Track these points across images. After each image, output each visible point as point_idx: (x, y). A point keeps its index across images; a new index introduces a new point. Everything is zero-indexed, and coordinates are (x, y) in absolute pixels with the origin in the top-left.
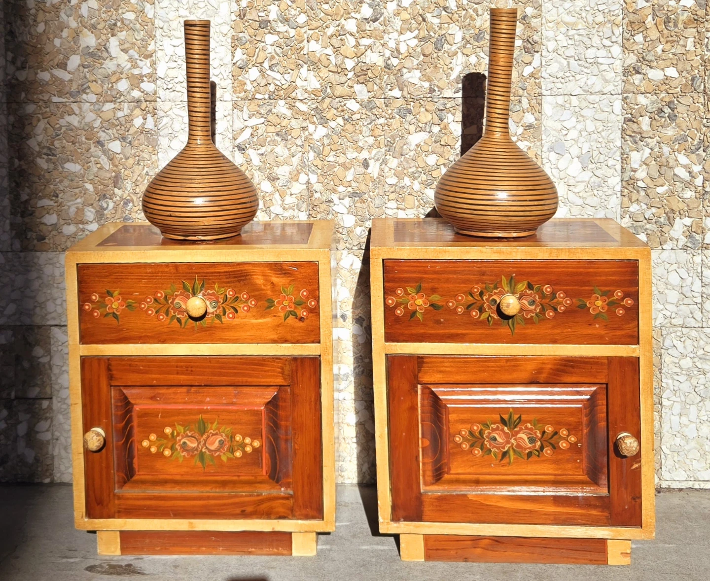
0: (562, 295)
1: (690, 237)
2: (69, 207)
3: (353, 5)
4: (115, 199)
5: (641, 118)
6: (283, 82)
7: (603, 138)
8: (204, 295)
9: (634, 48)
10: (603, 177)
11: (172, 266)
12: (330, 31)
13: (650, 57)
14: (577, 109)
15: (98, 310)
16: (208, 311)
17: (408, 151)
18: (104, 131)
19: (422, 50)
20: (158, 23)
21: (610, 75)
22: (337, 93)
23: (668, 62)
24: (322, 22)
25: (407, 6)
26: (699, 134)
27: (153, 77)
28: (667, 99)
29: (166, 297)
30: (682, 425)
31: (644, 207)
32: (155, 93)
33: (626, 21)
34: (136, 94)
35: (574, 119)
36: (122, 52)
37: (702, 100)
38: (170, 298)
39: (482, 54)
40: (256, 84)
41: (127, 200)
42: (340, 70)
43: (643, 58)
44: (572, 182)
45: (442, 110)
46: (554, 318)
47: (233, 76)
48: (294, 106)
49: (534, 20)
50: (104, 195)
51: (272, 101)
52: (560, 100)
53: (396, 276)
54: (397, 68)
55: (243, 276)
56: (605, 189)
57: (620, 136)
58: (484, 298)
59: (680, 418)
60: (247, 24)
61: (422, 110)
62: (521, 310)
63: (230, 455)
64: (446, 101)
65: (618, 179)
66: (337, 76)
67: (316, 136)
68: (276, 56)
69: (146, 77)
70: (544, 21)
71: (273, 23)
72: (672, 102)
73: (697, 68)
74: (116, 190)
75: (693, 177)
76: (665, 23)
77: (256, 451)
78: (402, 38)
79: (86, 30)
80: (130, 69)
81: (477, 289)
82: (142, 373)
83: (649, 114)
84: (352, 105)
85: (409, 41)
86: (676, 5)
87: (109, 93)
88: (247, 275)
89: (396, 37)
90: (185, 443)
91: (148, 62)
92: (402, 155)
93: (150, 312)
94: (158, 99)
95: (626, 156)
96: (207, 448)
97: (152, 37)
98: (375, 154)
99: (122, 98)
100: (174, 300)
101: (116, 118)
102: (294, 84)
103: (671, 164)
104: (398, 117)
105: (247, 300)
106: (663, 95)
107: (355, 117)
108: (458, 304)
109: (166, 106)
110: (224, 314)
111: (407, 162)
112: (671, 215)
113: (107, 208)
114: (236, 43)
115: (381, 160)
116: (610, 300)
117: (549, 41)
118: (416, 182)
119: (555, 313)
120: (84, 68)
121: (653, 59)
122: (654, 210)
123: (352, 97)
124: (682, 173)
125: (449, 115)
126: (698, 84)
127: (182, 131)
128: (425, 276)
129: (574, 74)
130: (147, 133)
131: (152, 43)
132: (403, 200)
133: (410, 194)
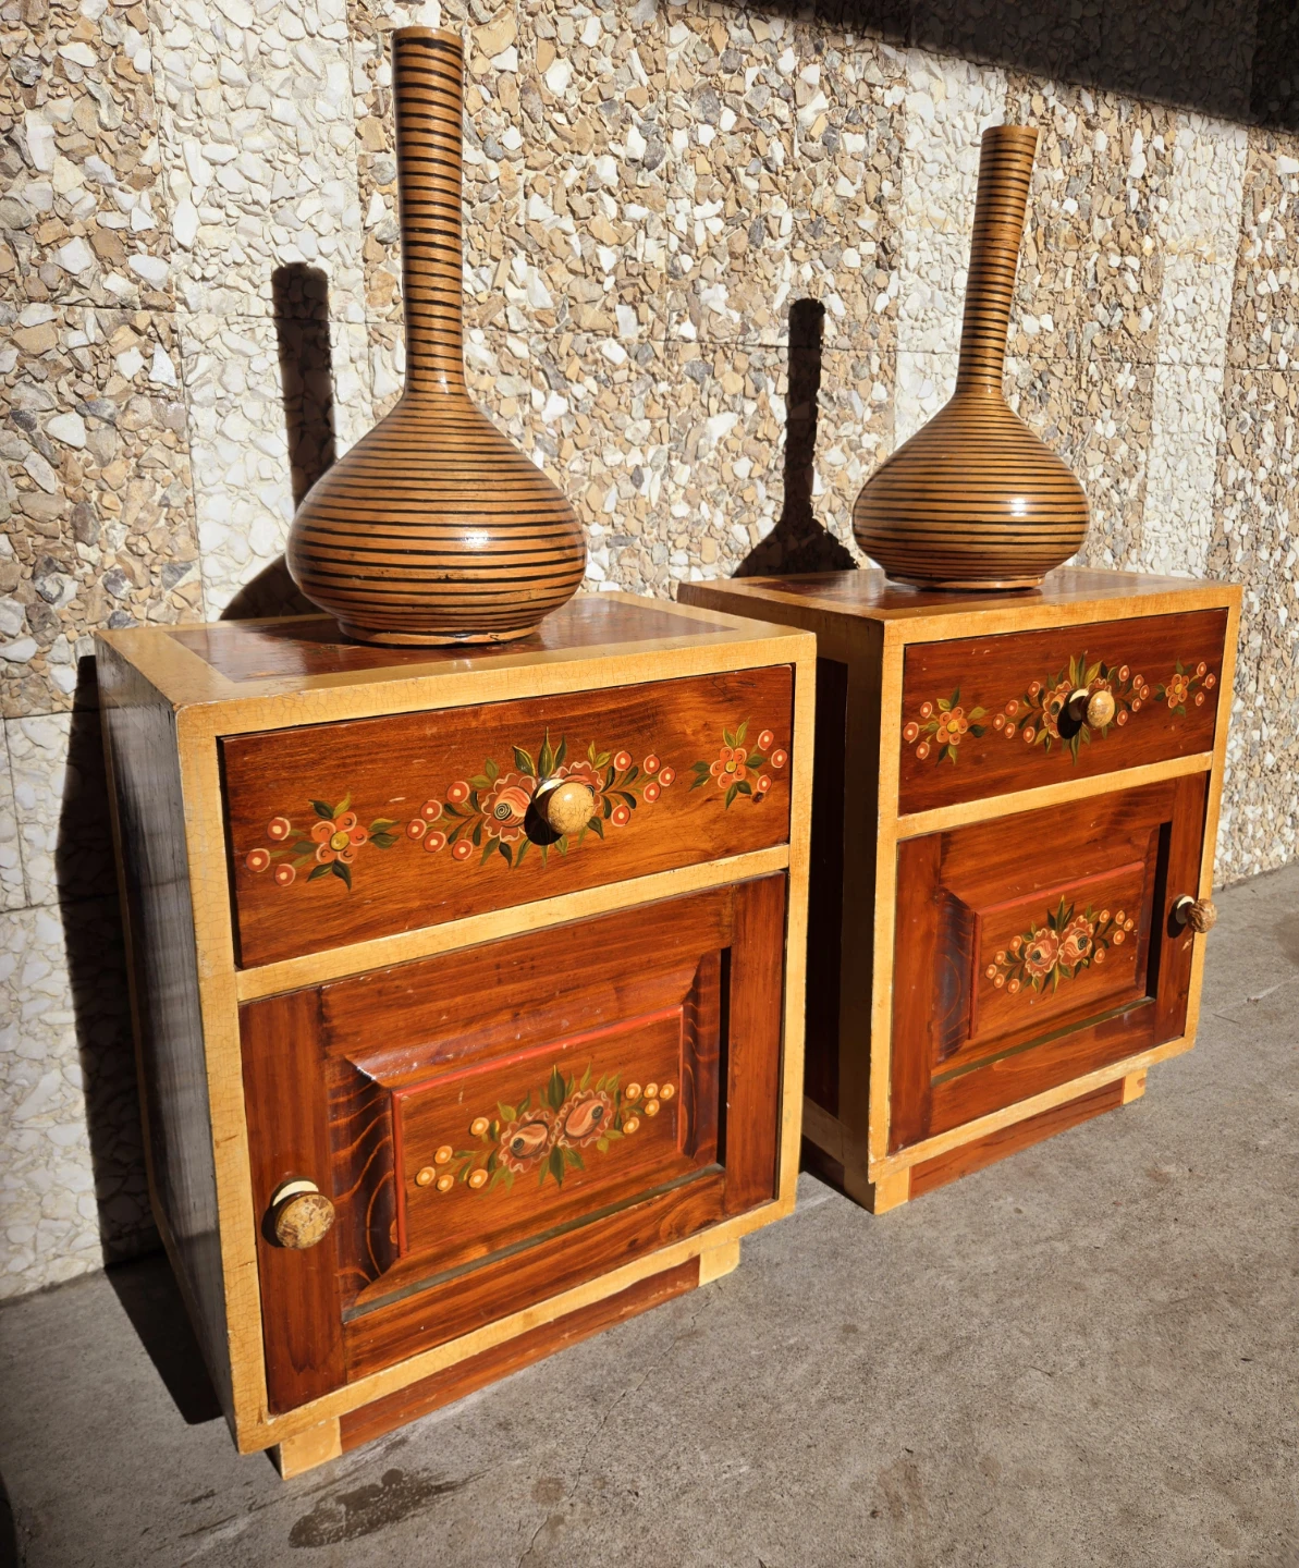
0: (1138, 682)
3: (613, 124)
4: (78, 572)
6: (480, 287)
8: (564, 775)
11: (491, 711)
12: (568, 178)
14: (939, 378)
15: (290, 862)
17: (706, 449)
18: (28, 385)
19: (730, 243)
20: (163, 88)
22: (584, 322)
24: (553, 154)
25: (707, 143)
27: (161, 241)
29: (473, 795)
32: (170, 287)
34: (117, 283)
35: (934, 396)
38: (483, 796)
39: (819, 264)
41: (116, 572)
42: (587, 271)
45: (759, 370)
46: (1126, 724)
47: (366, 261)
48: (500, 346)
49: (892, 207)
50: (49, 563)
52: (919, 360)
53: (924, 678)
54: (690, 277)
55: (649, 717)
61: (729, 367)
63: (616, 1134)
64: (765, 353)
66: (583, 282)
68: (465, 223)
69: (143, 240)
72: (1044, 372)
74: (80, 546)
77: (667, 1107)
78: (699, 212)
80: (93, 212)
81: (1035, 688)
82: (410, 1005)
84: (613, 351)
85: (707, 220)
87: (34, 275)
88: (657, 713)
90: (519, 1142)
91: (144, 197)
92: (696, 458)
93: (434, 842)
94: (179, 306)
96: (568, 1136)
97: (151, 127)
98: (652, 457)
99: (77, 294)
100: (493, 799)
101: (64, 350)
102: (500, 293)
104: (689, 379)
105: (655, 773)
107: (617, 377)
108: (1007, 720)
109: (205, 325)
110: (607, 816)
111: (704, 472)
113: (60, 595)
114: (370, 177)
115: (663, 469)
116: (1191, 681)
117: (909, 249)
118: (717, 512)
119: (1129, 715)
123: (612, 332)
125: (770, 381)
127: (248, 393)
128: (965, 672)
129: (937, 315)
130: (155, 395)
131: (153, 144)
132: (699, 548)
133: (708, 535)
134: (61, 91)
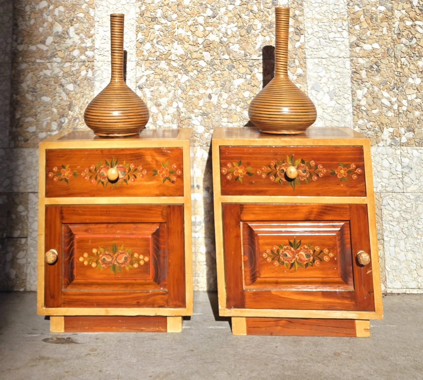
0: (321, 167)
1: (393, 139)
2: (43, 122)
3: (202, 9)
4: (69, 117)
5: (361, 71)
6: (164, 50)
7: (341, 82)
8: (117, 167)
9: (355, 33)
10: (342, 104)
11: (100, 151)
12: (189, 23)
13: (363, 38)
14: (326, 66)
15: (56, 176)
16: (120, 177)
17: (233, 89)
18: (64, 79)
19: (240, 33)
20: (96, 19)
21: (342, 47)
22: (194, 57)
23: (374, 40)
24: (185, 18)
25: (231, 9)
26: (393, 80)
27: (92, 48)
28: (375, 61)
29: (96, 169)
30: (396, 253)
31: (366, 121)
32: (93, 57)
33: (349, 18)
34: (83, 57)
35: (324, 72)
36: (76, 35)
37: (393, 61)
38: (98, 169)
39: (272, 36)
40: (149, 52)
41: (76, 118)
42: (195, 44)
43: (360, 38)
44: (325, 107)
45: (252, 66)
46: (317, 180)
47: (137, 47)
48: (170, 64)
49: (300, 17)
50: (63, 115)
51: (158, 61)
52: (316, 61)
53: (227, 156)
54: (226, 43)
55: (140, 156)
56: (344, 111)
57: (350, 81)
58: (277, 169)
59: (395, 248)
60: (144, 19)
61: (241, 66)
62: (298, 175)
63: (131, 267)
64: (254, 61)
65: (351, 105)
66: (194, 47)
67: (182, 81)
68: (160, 36)
69: (89, 48)
70: (305, 18)
71: (159, 19)
72: (377, 62)
73: (390, 43)
74: (70, 112)
75: (392, 104)
76: (370, 19)
77: (146, 264)
78: (229, 26)
79: (57, 23)
80: (80, 44)
81: (273, 164)
82: (80, 215)
83: (365, 69)
84: (202, 63)
85: (232, 28)
86: (376, 10)
87: (68, 57)
88: (142, 156)
89: (226, 26)
90: (104, 259)
91: (90, 40)
92: (230, 91)
93: (86, 178)
94: (95, 61)
95: (354, 92)
96: (117, 262)
97: (93, 26)
98: (215, 91)
99: (75, 60)
100: (100, 170)
101: (71, 71)
102: (170, 52)
103: (379, 97)
104: (227, 70)
105: (142, 171)
106: (372, 58)
107: (203, 70)
108: (262, 172)
109: (99, 64)
110: (129, 179)
111: (233, 95)
112: (382, 126)
113: (64, 122)
114: (139, 30)
115: (218, 94)
116: (349, 169)
117: (308, 28)
118: (238, 107)
119: (318, 178)
120: (55, 43)
121: (365, 38)
122: (372, 123)
123: (202, 58)
124: (386, 102)
125: (256, 69)
126: (391, 52)
128: (243, 156)
129: (323, 47)
130: (88, 79)
131: (93, 30)
132: (231, 117)
133: (235, 114)
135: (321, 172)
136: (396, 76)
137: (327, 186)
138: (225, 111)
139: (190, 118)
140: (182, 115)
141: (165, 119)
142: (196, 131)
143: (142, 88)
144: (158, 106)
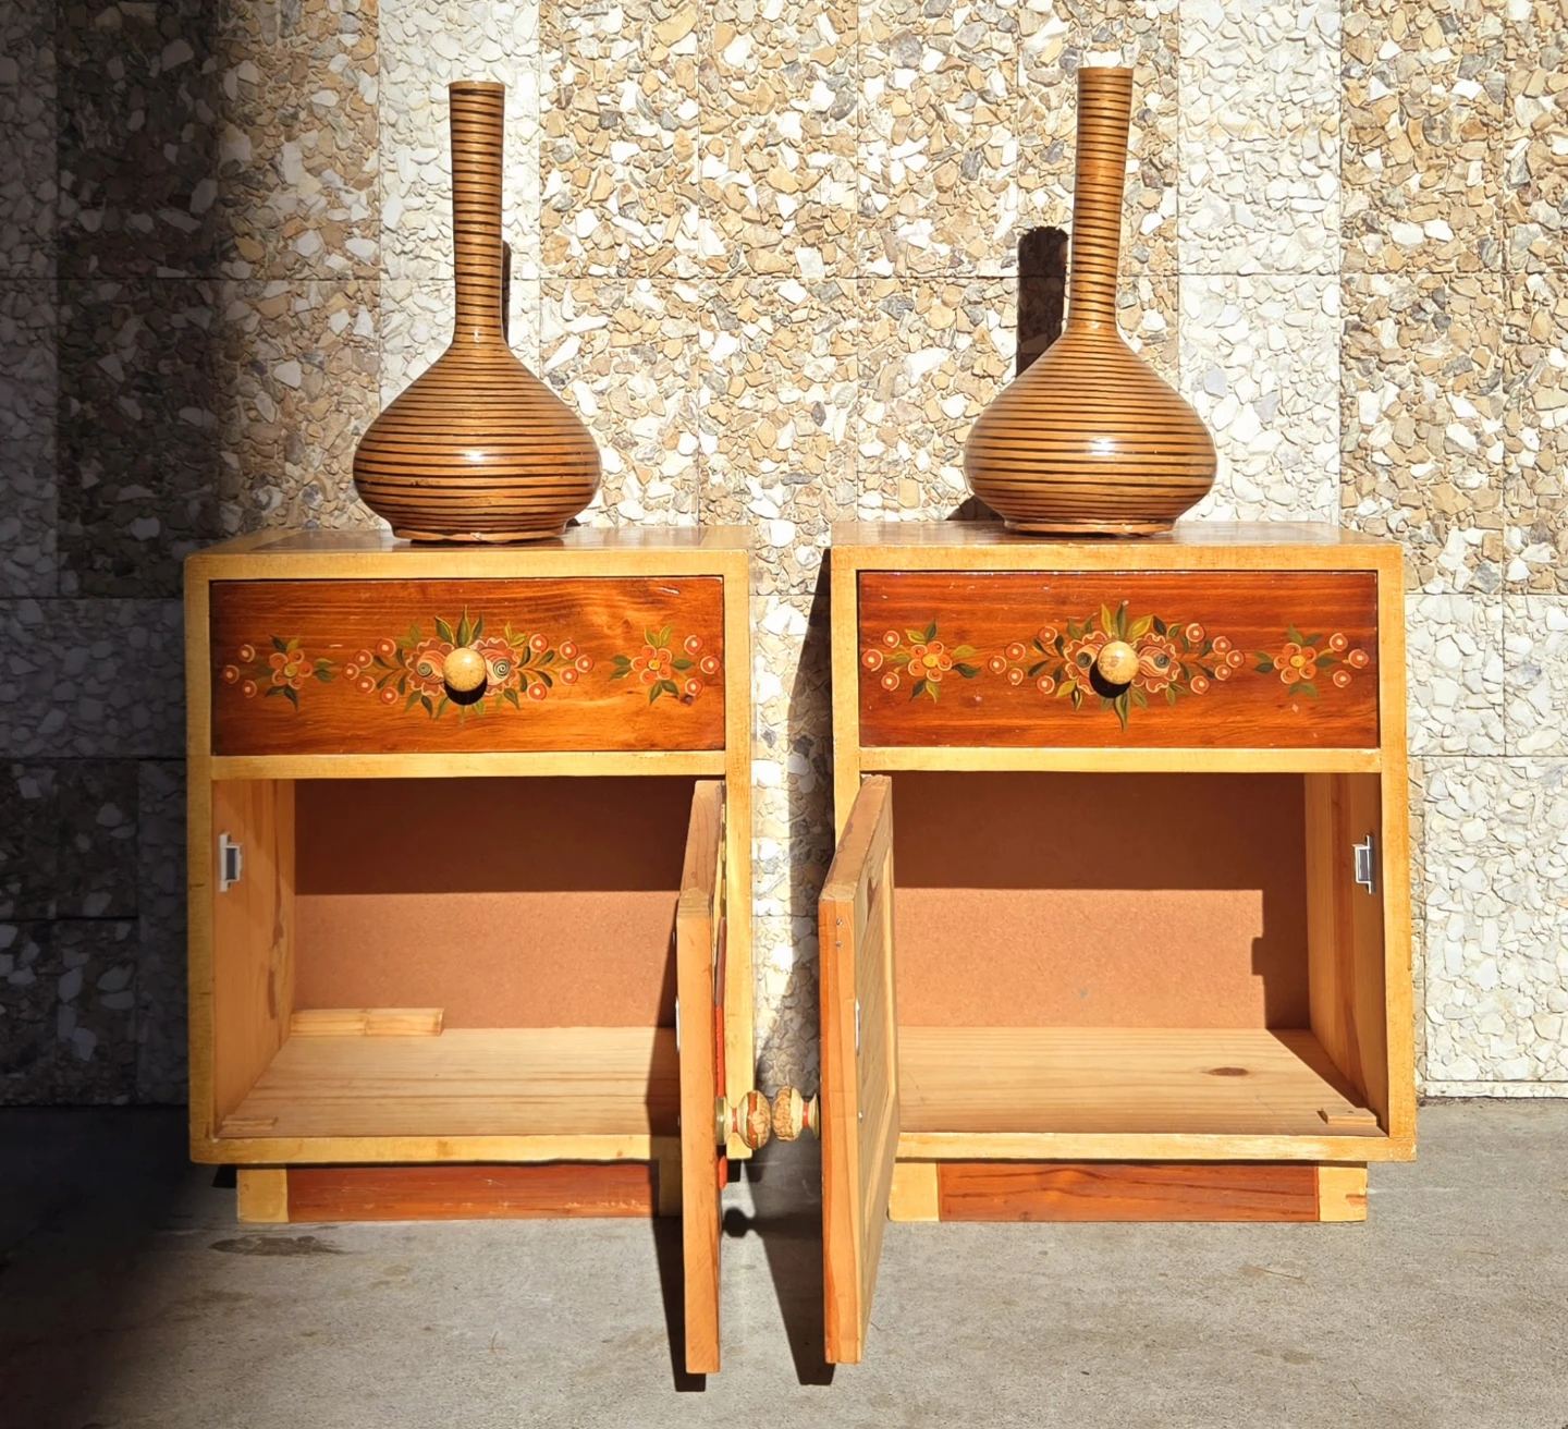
0: (1223, 645)
1: (1480, 567)
2: (186, 502)
3: (795, 83)
4: (285, 486)
5: (1378, 323)
6: (648, 240)
7: (1304, 364)
8: (481, 648)
9: (1363, 181)
10: (1305, 443)
11: (416, 586)
12: (746, 137)
13: (1395, 199)
14: (1251, 303)
15: (253, 680)
16: (489, 682)
17: (906, 387)
18: (265, 341)
19: (936, 178)
20: (386, 114)
21: (1316, 235)
22: (760, 266)
23: (1432, 210)
24: (730, 118)
25: (906, 86)
26: (1495, 357)
27: (373, 228)
28: (1431, 285)
29: (399, 652)
30: (1468, 962)
31: (1387, 505)
32: (377, 261)
33: (1347, 125)
34: (336, 262)
35: (1244, 324)
36: (308, 175)
37: (1498, 287)
38: (408, 654)
39: (1058, 189)
40: (589, 245)
41: (312, 487)
42: (766, 218)
43: (1381, 199)
44: (1240, 453)
45: (976, 303)
46: (1208, 692)
47: (542, 227)
48: (669, 292)
49: (1163, 120)
50: (263, 477)
51: (623, 281)
52: (1217, 284)
53: (885, 606)
54: (885, 215)
55: (564, 608)
56: (1309, 468)
57: (1337, 359)
58: (1065, 652)
59: (1463, 947)
60: (573, 119)
61: (936, 302)
62: (1140, 675)
64: (984, 285)
65: (1335, 448)
66: (760, 229)
67: (716, 355)
68: (633, 186)
69: (358, 227)
70: (1183, 122)
71: (628, 118)
72: (1439, 290)
73: (1490, 221)
74: (289, 466)
75: (1484, 444)
76: (1424, 129)
78: (896, 152)
79: (231, 128)
80: (325, 210)
81: (1050, 632)
83: (1394, 315)
84: (791, 290)
85: (909, 159)
86: (1446, 95)
87: (278, 260)
88: (573, 606)
89: (884, 151)
91: (363, 195)
92: (893, 396)
93: (365, 685)
94: (383, 275)
95: (1349, 400)
97: (374, 144)
98: (838, 394)
99: (306, 272)
100: (416, 658)
101: (292, 314)
102: (671, 246)
103: (1439, 418)
104: (885, 316)
105: (572, 658)
106: (1422, 276)
107: (797, 315)
108: (1011, 664)
109: (399, 289)
110: (523, 689)
111: (905, 410)
112: (1441, 523)
113: (269, 503)
114: (550, 159)
115: (850, 407)
116: (1322, 653)
117: (1194, 162)
118: (922, 453)
119: (1211, 683)
120: (227, 206)
121: (1402, 201)
122: (1406, 512)
123: (791, 272)
124: (1462, 436)
125: (992, 313)
126: (1492, 254)
127: (431, 342)
128: (943, 606)
129: (1244, 231)
130: (358, 345)
131: (373, 156)
132: (896, 489)
133: (910, 477)
134: (310, 126)
135: (1222, 661)
136: (1506, 341)
137: (1240, 712)
138: (873, 467)
139: (742, 492)
140: (716, 479)
141: (651, 493)
142: (766, 538)
143: (563, 383)
144: (624, 448)
